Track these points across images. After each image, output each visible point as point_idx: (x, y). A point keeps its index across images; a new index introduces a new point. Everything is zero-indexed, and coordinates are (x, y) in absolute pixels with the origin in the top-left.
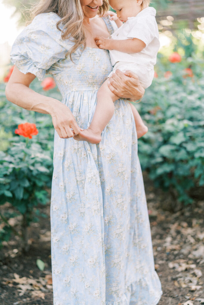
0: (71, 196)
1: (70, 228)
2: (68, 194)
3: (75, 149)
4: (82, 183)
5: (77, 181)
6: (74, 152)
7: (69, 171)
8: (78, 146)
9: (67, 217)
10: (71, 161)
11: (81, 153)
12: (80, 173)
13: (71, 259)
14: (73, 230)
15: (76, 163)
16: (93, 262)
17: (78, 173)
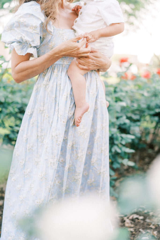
0: (30, 147)
1: (24, 172)
2: (28, 145)
3: (41, 110)
4: (41, 138)
5: (38, 136)
6: (39, 113)
7: (33, 127)
8: (43, 109)
9: (23, 163)
10: (35, 119)
11: (45, 114)
12: (41, 130)
13: (20, 197)
14: (26, 175)
15: (39, 121)
16: (40, 203)
17: (39, 129)
